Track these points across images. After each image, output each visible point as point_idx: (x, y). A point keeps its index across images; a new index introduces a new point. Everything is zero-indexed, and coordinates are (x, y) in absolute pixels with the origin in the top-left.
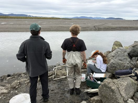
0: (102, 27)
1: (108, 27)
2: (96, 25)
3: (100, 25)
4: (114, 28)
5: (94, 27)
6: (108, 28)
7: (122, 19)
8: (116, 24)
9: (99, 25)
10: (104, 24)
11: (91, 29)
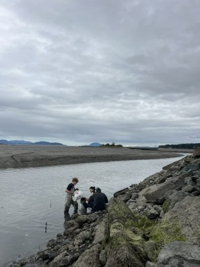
0: (29, 157)
1: (42, 156)
2: (15, 153)
3: (26, 154)
4: (55, 159)
5: (12, 157)
6: (43, 160)
7: (62, 144)
8: (56, 152)
9: (22, 154)
10: (33, 151)
11: (6, 162)
